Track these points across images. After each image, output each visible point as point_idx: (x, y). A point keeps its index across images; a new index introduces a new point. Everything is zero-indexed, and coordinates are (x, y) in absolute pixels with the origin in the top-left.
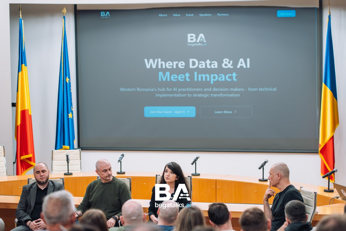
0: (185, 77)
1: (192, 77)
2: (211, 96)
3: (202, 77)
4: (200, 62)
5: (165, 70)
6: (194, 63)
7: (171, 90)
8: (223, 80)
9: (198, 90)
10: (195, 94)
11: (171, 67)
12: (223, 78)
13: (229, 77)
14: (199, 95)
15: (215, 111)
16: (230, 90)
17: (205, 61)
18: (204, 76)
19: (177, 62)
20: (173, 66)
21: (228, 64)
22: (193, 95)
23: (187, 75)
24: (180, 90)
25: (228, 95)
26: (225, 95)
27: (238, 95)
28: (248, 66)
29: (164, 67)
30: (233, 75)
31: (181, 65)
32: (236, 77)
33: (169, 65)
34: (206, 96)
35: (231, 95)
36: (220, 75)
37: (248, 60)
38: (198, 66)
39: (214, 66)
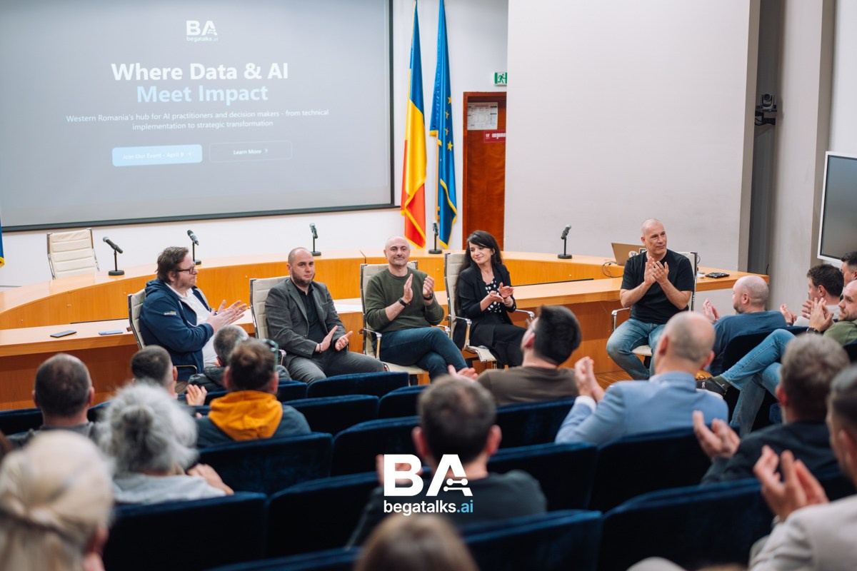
0: (184, 94)
1: (194, 95)
2: (228, 126)
3: (211, 95)
4: (208, 69)
5: (147, 84)
7: (159, 117)
8: (247, 98)
9: (205, 116)
10: (201, 124)
11: (159, 78)
12: (245, 95)
13: (256, 95)
14: (208, 125)
15: (234, 151)
16: (258, 116)
17: (216, 68)
18: (215, 92)
19: (169, 69)
20: (161, 76)
21: (253, 72)
22: (198, 125)
23: (187, 91)
24: (174, 117)
25: (254, 124)
26: (249, 124)
27: (270, 124)
28: (286, 76)
29: (146, 78)
30: (261, 90)
31: (177, 74)
32: (267, 94)
33: (154, 74)
34: (218, 126)
35: (260, 124)
36: (241, 91)
37: (285, 65)
38: (205, 76)
39: (231, 75)
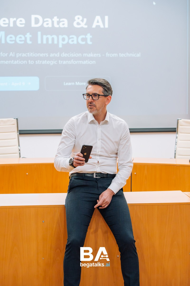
0: (26, 38)
1: (34, 38)
2: (60, 63)
3: (47, 39)
4: (45, 20)
7: (6, 55)
8: (75, 42)
9: (42, 55)
10: (39, 61)
11: (7, 26)
12: (74, 40)
13: (83, 40)
14: (44, 62)
15: (64, 83)
16: (84, 56)
17: (52, 18)
18: (50, 37)
19: (15, 19)
20: (9, 24)
21: (81, 22)
22: (36, 62)
23: (28, 36)
24: (18, 55)
25: (81, 62)
26: (76, 62)
27: (94, 62)
28: (107, 26)
30: (87, 37)
31: (21, 22)
32: (91, 40)
33: (3, 22)
34: (52, 63)
35: (85, 62)
36: (71, 36)
37: (106, 18)
38: (43, 25)
39: (63, 24)
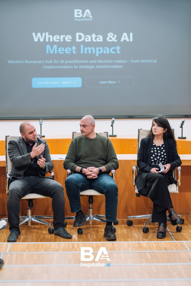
0: (72, 50)
1: (78, 50)
2: (97, 68)
3: (88, 50)
4: (86, 36)
5: (52, 44)
6: (80, 37)
7: (58, 62)
8: (108, 52)
9: (84, 62)
11: (58, 41)
12: (107, 50)
13: (114, 50)
14: (85, 67)
15: (100, 82)
16: (114, 62)
17: (91, 35)
18: (90, 49)
19: (64, 36)
20: (60, 40)
21: (112, 38)
22: (80, 66)
23: (74, 48)
24: (67, 62)
25: (112, 66)
26: (109, 67)
27: (122, 67)
28: (131, 40)
29: (51, 40)
30: (117, 48)
31: (68, 38)
32: (120, 50)
33: (56, 38)
34: (91, 67)
35: (115, 67)
36: (105, 48)
37: (131, 34)
38: (84, 40)
39: (99, 39)
